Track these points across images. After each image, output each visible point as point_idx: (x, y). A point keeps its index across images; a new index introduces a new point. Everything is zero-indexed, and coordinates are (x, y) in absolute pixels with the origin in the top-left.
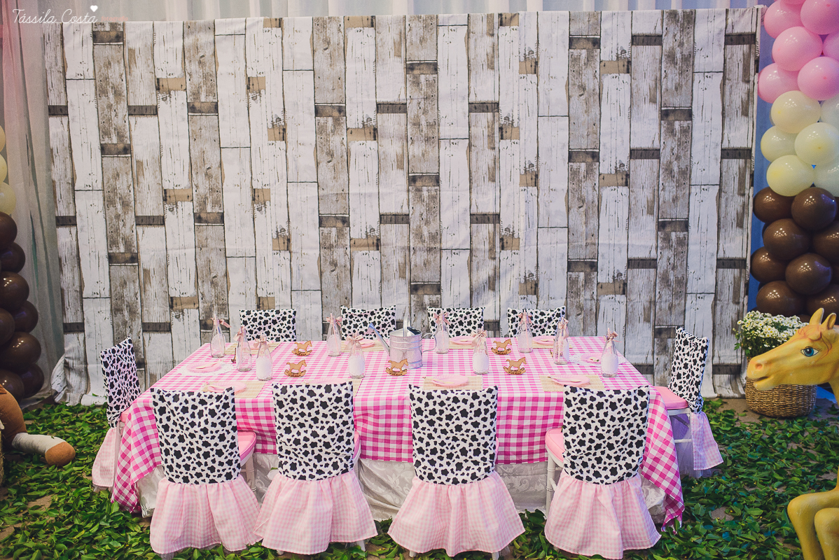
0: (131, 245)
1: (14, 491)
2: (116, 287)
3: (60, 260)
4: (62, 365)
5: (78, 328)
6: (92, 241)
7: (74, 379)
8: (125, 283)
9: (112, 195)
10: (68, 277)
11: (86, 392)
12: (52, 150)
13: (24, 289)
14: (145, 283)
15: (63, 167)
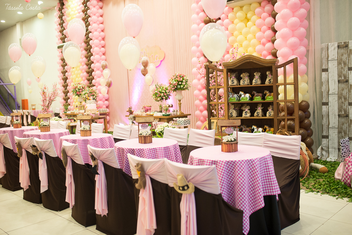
0: (346, 112)
1: (312, 176)
2: (340, 125)
3: (322, 116)
4: (321, 148)
5: (327, 137)
6: (333, 110)
7: (324, 153)
8: (343, 124)
9: (341, 96)
10: (325, 121)
11: (328, 157)
12: (322, 82)
13: (310, 124)
14: (350, 124)
15: (325, 87)
